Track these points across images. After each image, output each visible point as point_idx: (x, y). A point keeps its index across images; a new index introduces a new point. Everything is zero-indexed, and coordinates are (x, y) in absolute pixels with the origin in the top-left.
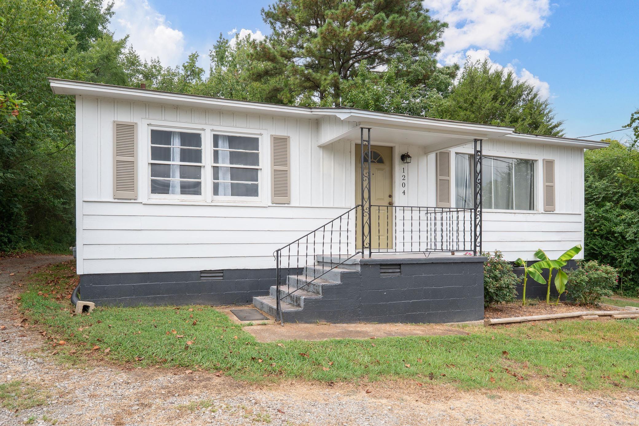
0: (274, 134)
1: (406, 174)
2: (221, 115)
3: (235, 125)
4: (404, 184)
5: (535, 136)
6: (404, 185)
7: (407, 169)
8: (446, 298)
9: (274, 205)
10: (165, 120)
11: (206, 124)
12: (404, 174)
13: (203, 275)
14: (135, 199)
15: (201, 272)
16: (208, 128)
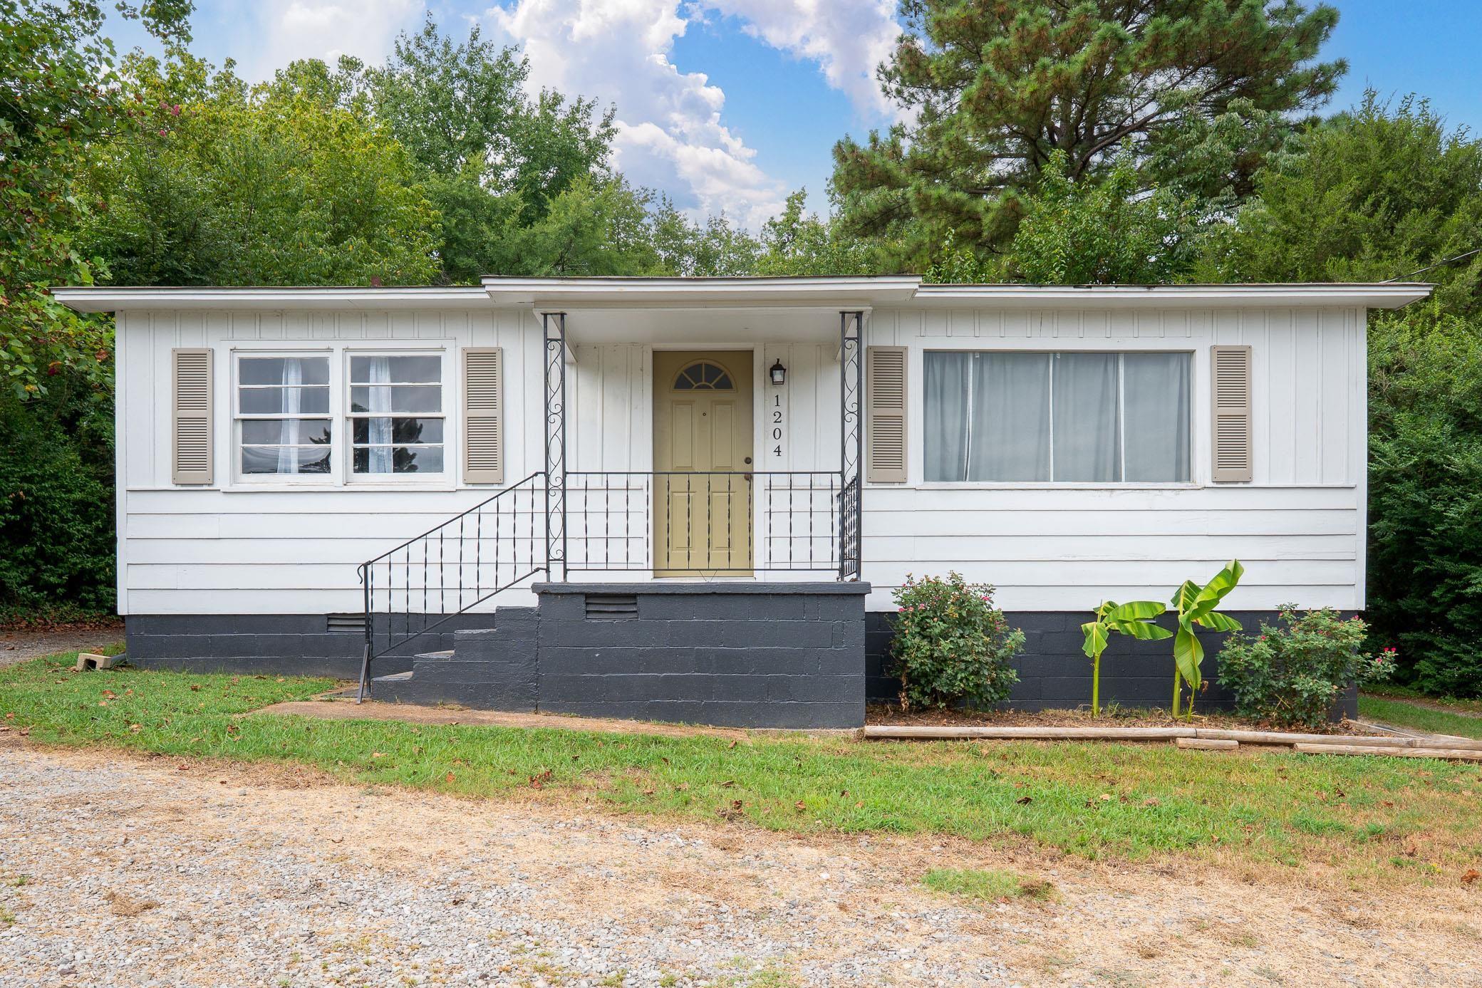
0: (469, 346)
1: (783, 409)
2: (364, 319)
3: (390, 336)
4: (777, 431)
5: (1146, 290)
6: (777, 434)
7: (786, 397)
8: (754, 672)
9: (470, 487)
10: (260, 339)
11: (334, 339)
12: (778, 409)
13: (332, 622)
14: (209, 485)
15: (330, 617)
16: (338, 346)
